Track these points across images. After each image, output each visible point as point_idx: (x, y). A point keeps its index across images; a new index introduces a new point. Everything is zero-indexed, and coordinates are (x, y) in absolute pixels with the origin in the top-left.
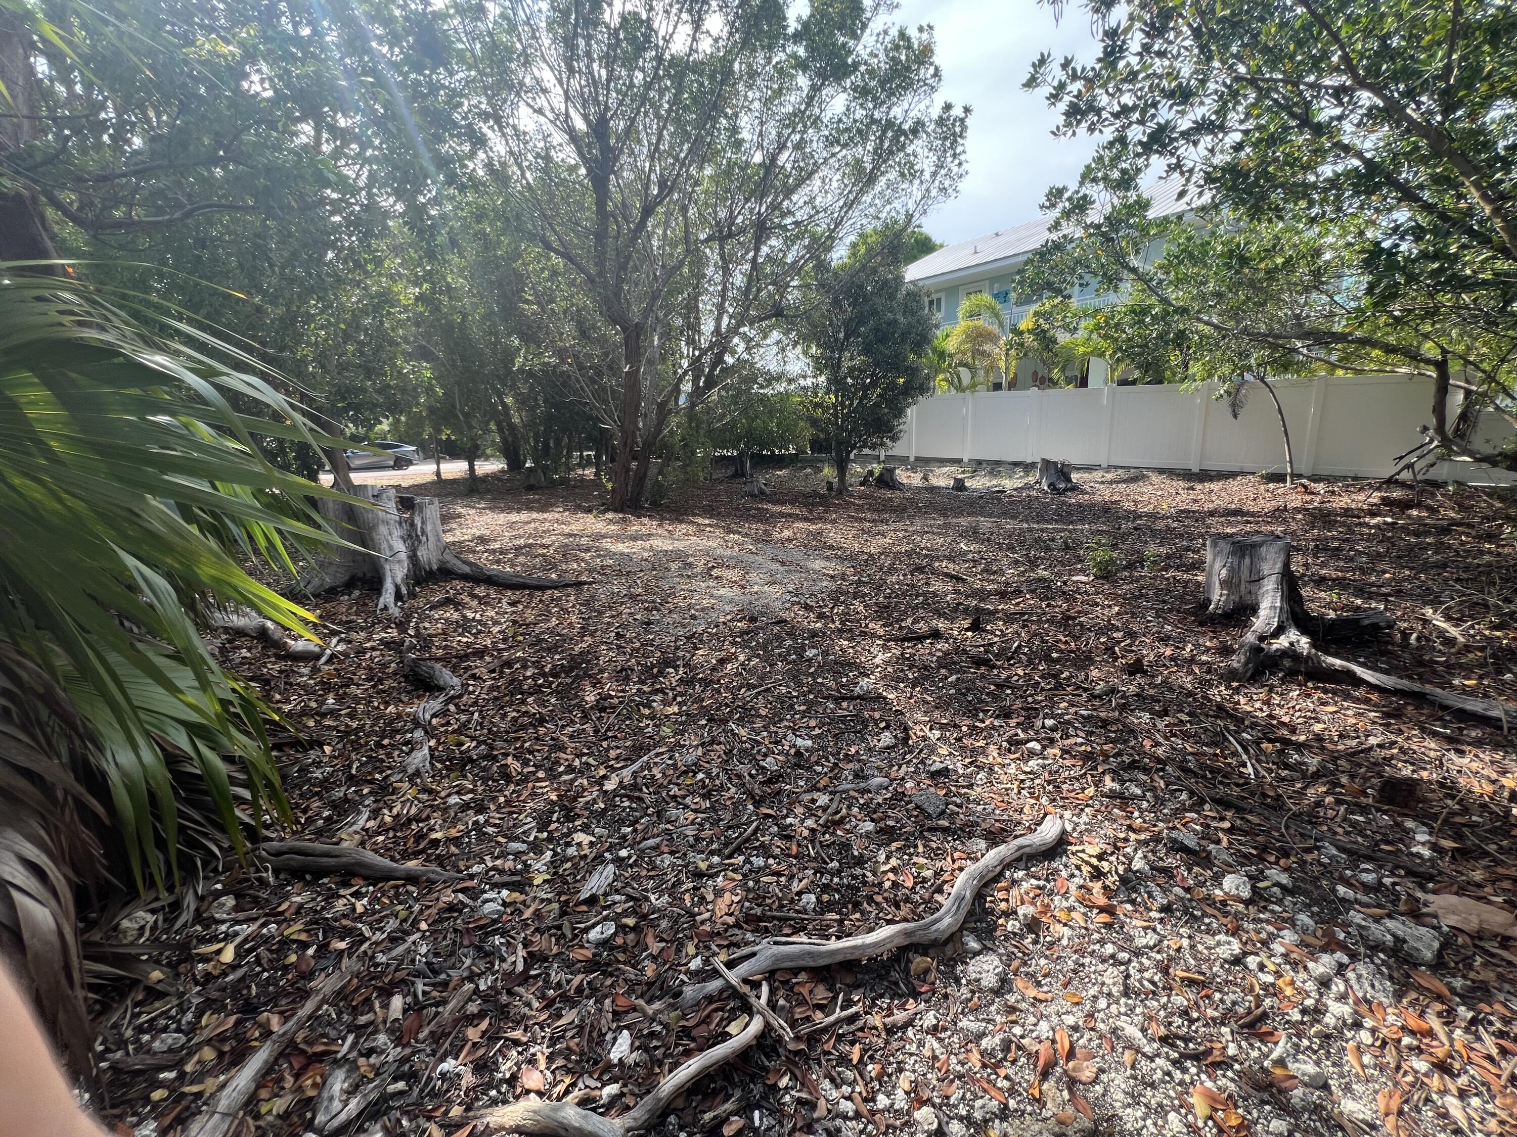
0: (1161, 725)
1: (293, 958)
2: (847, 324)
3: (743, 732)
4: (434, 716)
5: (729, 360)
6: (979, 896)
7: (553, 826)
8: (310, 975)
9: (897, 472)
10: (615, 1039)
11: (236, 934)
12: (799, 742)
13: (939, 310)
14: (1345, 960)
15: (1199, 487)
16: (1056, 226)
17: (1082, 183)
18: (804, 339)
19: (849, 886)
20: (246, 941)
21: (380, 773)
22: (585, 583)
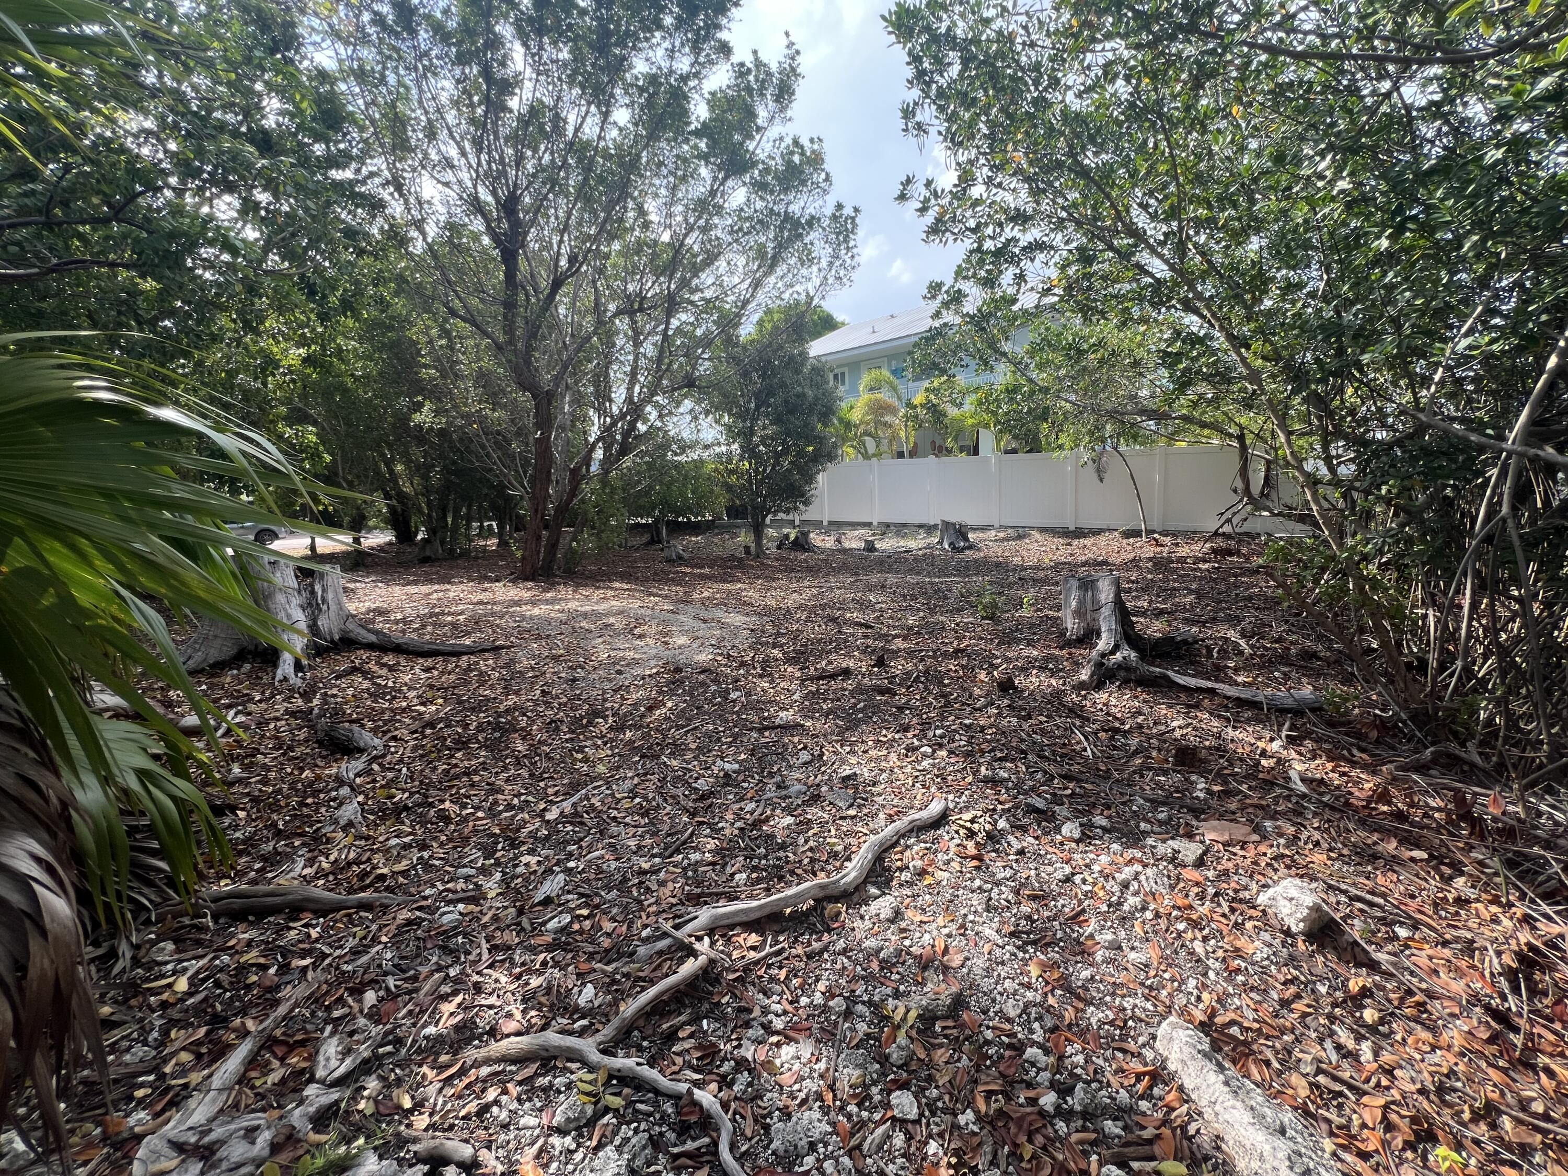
0: (1025, 725)
1: (255, 978)
2: (757, 395)
3: (675, 763)
4: (358, 775)
5: (642, 427)
6: (879, 859)
7: (499, 854)
8: (277, 988)
9: (812, 535)
10: (580, 992)
11: (185, 970)
12: (727, 766)
13: (843, 383)
14: (1140, 869)
15: (1076, 542)
16: (937, 315)
17: (956, 280)
18: (714, 409)
19: (774, 866)
20: (198, 972)
21: (311, 826)
22: (502, 647)
